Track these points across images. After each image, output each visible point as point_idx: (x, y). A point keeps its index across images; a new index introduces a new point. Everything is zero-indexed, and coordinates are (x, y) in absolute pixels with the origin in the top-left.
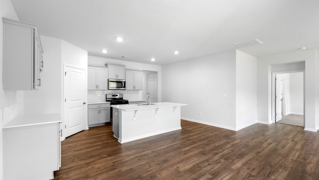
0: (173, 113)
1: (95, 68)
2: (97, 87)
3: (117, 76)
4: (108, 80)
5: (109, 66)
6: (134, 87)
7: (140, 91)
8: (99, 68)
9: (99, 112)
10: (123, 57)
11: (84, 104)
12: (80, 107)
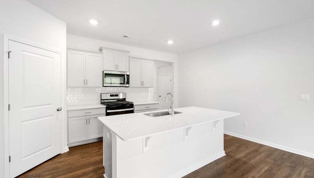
0: (214, 129)
1: (82, 53)
2: (85, 82)
3: (117, 66)
4: (103, 72)
5: (104, 51)
6: (142, 83)
7: (149, 88)
8: (90, 54)
9: (88, 122)
10: (125, 36)
11: (58, 110)
12: (51, 117)
